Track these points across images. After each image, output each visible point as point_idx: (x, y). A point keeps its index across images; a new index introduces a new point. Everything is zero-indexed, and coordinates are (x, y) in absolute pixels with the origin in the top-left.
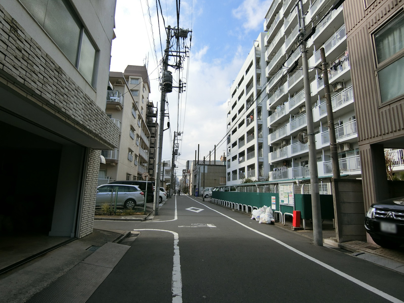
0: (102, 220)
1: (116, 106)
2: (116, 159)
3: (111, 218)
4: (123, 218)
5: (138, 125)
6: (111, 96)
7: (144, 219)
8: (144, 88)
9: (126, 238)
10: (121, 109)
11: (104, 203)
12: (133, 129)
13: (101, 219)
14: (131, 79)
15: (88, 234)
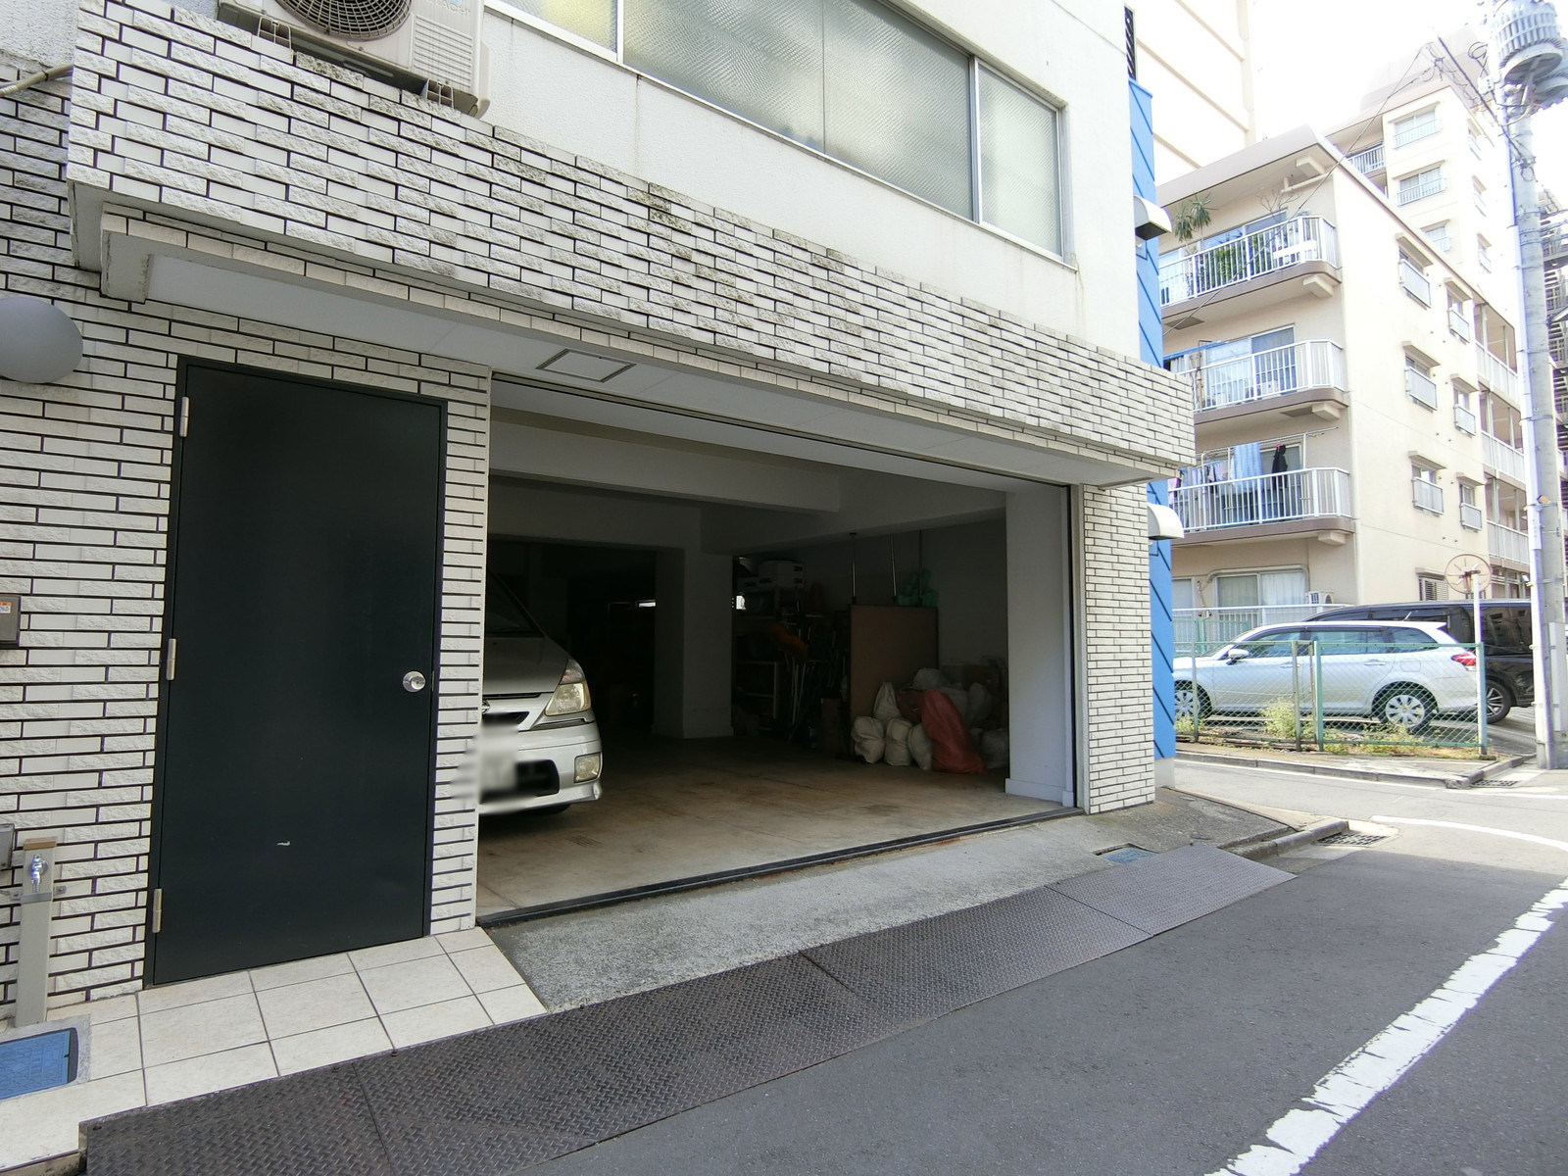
0: (1261, 766)
1: (1306, 283)
2: (1339, 514)
3: (1297, 763)
4: (1353, 765)
5: (1453, 332)
6: (1274, 250)
7: (1461, 779)
8: (1481, 139)
9: (1313, 843)
10: (1334, 287)
11: (1273, 699)
12: (1418, 361)
13: (1257, 764)
14: (1392, 126)
15: (1129, 803)
